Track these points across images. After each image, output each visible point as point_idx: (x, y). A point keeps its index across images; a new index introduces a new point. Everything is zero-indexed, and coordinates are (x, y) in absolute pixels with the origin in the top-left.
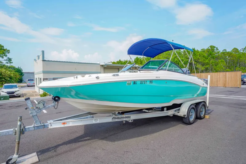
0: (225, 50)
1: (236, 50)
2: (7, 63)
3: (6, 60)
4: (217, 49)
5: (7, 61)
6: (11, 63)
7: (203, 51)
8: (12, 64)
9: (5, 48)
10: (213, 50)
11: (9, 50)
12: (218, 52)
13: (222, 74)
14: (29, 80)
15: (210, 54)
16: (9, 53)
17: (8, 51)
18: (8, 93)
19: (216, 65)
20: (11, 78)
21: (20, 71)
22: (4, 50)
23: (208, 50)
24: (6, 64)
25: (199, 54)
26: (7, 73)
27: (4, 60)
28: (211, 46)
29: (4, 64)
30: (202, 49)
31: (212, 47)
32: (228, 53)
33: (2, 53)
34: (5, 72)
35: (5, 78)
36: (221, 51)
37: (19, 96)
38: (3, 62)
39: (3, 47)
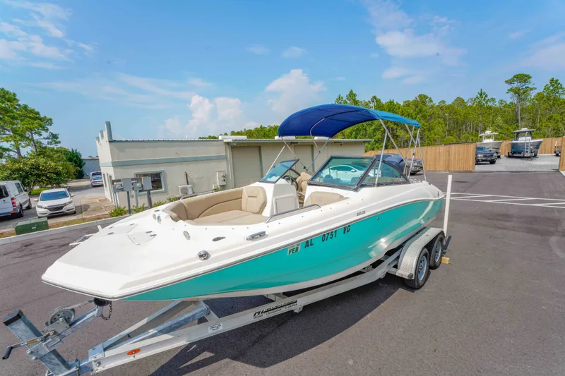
0: (444, 102)
1: (460, 101)
2: (51, 143)
3: (48, 138)
4: (431, 101)
5: (50, 140)
6: (56, 143)
7: (407, 104)
8: (59, 145)
9: (42, 116)
10: (424, 103)
11: (51, 119)
12: (432, 107)
13: (442, 148)
14: (93, 174)
15: (421, 111)
16: (51, 124)
17: (50, 122)
18: (51, 209)
19: (429, 130)
20: (58, 174)
21: (77, 156)
22: (40, 119)
23: (416, 104)
24: (49, 146)
25: (400, 110)
26: (50, 165)
27: (44, 138)
28: (420, 96)
29: (44, 146)
30: (405, 102)
31: (423, 98)
32: (448, 107)
33: (36, 125)
34: (46, 163)
35: (46, 176)
36: (437, 104)
37: (74, 213)
38: (43, 141)
39: (38, 113)
